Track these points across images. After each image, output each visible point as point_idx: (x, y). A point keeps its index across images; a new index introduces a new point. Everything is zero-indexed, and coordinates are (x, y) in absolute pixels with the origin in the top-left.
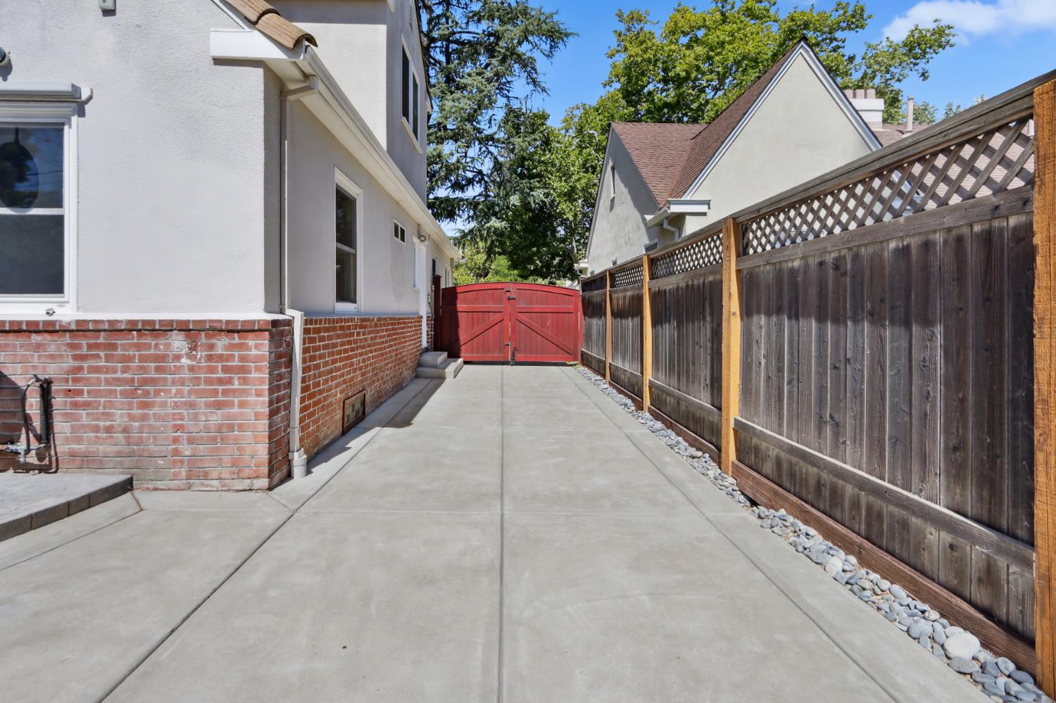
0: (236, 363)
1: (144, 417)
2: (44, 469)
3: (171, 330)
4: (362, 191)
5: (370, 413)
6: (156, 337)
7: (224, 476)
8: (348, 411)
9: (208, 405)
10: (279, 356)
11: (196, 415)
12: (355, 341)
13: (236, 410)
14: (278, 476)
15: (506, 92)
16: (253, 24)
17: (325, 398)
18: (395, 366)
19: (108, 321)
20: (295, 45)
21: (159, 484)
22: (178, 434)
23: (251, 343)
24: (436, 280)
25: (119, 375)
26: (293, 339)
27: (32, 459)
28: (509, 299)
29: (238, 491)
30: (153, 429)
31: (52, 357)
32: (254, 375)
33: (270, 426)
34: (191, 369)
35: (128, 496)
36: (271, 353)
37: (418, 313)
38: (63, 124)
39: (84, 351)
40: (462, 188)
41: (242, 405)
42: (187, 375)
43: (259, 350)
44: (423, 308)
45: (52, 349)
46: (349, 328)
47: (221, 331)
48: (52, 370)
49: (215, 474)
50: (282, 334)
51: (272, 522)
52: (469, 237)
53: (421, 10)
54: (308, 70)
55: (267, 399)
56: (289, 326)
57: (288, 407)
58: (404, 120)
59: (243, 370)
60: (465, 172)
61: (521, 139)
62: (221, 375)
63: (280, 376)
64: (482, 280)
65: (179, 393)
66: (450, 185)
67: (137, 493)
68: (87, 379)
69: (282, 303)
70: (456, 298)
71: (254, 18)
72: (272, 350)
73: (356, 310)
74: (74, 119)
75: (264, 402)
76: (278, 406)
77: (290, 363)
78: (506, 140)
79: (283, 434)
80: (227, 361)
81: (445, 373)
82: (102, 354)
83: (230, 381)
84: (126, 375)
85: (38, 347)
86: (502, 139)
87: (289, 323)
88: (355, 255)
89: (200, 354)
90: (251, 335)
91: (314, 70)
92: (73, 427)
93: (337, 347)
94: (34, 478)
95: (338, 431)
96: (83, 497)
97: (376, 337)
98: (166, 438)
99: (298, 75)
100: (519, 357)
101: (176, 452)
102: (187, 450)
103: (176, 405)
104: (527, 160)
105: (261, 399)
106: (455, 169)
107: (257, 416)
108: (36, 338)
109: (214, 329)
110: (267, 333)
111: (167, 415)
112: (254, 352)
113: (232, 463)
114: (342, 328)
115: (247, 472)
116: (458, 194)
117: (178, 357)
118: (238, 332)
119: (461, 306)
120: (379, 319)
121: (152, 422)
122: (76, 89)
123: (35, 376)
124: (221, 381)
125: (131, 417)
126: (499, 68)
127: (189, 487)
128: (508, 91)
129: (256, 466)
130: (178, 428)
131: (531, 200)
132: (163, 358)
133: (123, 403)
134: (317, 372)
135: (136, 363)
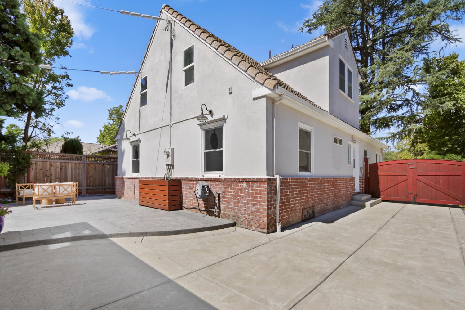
0: (258, 192)
1: (238, 206)
2: (219, 217)
3: (243, 181)
4: (313, 128)
5: (317, 217)
6: (240, 183)
7: (256, 226)
8: (305, 213)
9: (252, 204)
10: (271, 190)
11: (249, 207)
12: (308, 187)
13: (258, 207)
14: (271, 230)
15: (425, 51)
16: (262, 85)
17: (292, 207)
18: (334, 199)
19: (231, 178)
20: (274, 88)
21: (241, 226)
22: (245, 212)
23: (262, 186)
24: (366, 160)
25: (233, 193)
26: (276, 185)
27: (217, 214)
28: (411, 168)
29: (259, 232)
30: (240, 210)
31: (220, 188)
32: (263, 196)
33: (268, 213)
34: (248, 193)
35: (233, 228)
36: (268, 189)
37: (353, 176)
38: (222, 126)
39: (226, 187)
40: (395, 110)
41: (260, 205)
42: (247, 195)
43: (264, 188)
44: (357, 173)
45: (220, 186)
46: (305, 182)
47: (255, 182)
48: (220, 191)
49: (253, 225)
50: (272, 183)
51: (263, 242)
52: (398, 136)
53: (369, 29)
54: (280, 93)
55: (266, 204)
56: (275, 180)
57: (275, 208)
58: (341, 92)
59: (260, 194)
60: (396, 102)
61: (431, 77)
62: (255, 195)
63: (272, 197)
64: (419, 157)
65: (245, 200)
66: (387, 110)
67: (236, 227)
68: (226, 194)
69: (273, 173)
70: (377, 169)
71: (262, 83)
72: (268, 188)
73: (311, 175)
74: (224, 124)
75: (266, 205)
76: (271, 206)
77: (276, 193)
78: (421, 79)
79: (273, 216)
80: (256, 191)
81: (365, 204)
82: (229, 187)
83: (257, 197)
84: (234, 194)
85: (218, 185)
86: (418, 80)
87: (275, 179)
88: (310, 153)
89: (250, 188)
90: (262, 183)
91: (282, 93)
92: (224, 207)
93: (298, 189)
94: (217, 219)
95: (300, 220)
96: (224, 225)
97: (321, 186)
98: (242, 213)
99: (277, 96)
100: (418, 200)
101: (245, 217)
102: (247, 217)
103: (245, 204)
104: (439, 86)
105: (265, 204)
106: (385, 102)
107: (264, 209)
108: (217, 183)
109: (253, 181)
110: (266, 183)
111: (242, 206)
112: (263, 189)
113: (258, 223)
114: (300, 182)
115: (261, 226)
116: (393, 114)
117: (245, 189)
118: (259, 182)
119: (380, 172)
120: (323, 179)
121: (239, 207)
122: (224, 116)
123: (217, 192)
124: (255, 197)
125: (235, 206)
126: (414, 42)
127: (247, 228)
128: (427, 50)
129: (264, 225)
130: (245, 210)
131: (440, 110)
132: (241, 189)
133: (233, 201)
134: (288, 197)
135: (236, 190)
